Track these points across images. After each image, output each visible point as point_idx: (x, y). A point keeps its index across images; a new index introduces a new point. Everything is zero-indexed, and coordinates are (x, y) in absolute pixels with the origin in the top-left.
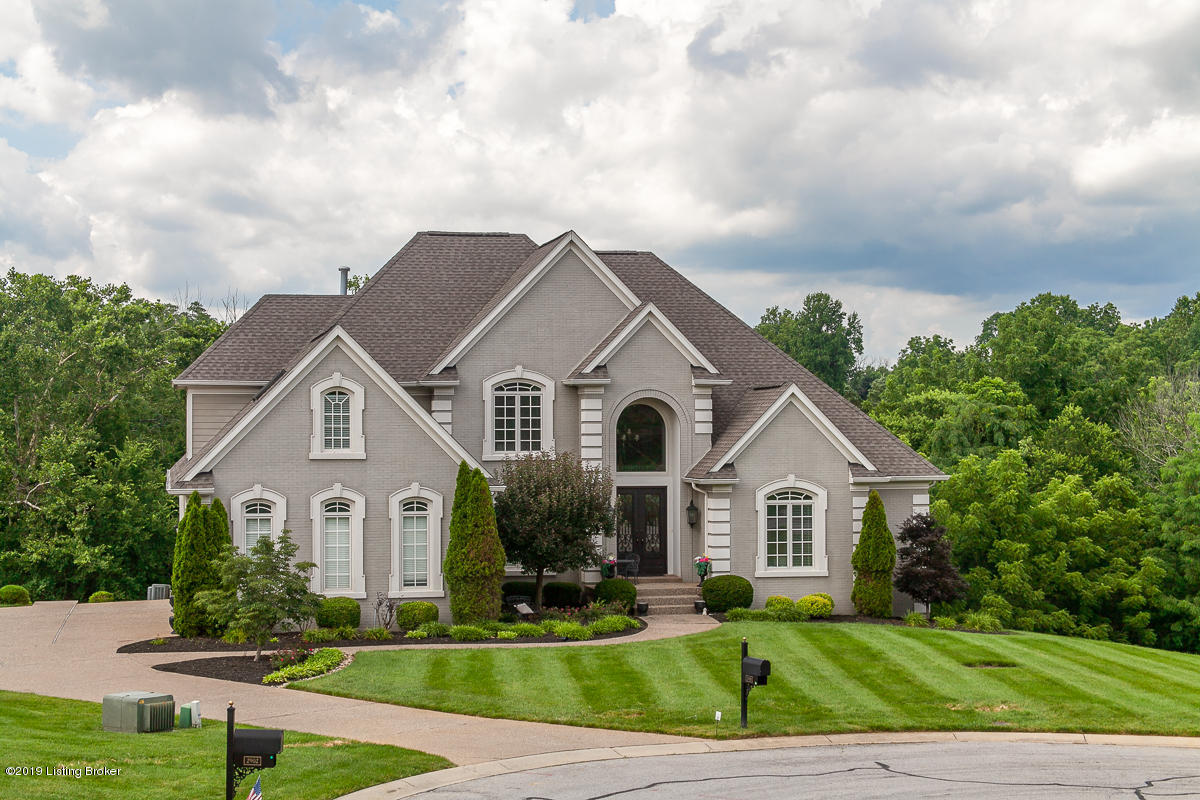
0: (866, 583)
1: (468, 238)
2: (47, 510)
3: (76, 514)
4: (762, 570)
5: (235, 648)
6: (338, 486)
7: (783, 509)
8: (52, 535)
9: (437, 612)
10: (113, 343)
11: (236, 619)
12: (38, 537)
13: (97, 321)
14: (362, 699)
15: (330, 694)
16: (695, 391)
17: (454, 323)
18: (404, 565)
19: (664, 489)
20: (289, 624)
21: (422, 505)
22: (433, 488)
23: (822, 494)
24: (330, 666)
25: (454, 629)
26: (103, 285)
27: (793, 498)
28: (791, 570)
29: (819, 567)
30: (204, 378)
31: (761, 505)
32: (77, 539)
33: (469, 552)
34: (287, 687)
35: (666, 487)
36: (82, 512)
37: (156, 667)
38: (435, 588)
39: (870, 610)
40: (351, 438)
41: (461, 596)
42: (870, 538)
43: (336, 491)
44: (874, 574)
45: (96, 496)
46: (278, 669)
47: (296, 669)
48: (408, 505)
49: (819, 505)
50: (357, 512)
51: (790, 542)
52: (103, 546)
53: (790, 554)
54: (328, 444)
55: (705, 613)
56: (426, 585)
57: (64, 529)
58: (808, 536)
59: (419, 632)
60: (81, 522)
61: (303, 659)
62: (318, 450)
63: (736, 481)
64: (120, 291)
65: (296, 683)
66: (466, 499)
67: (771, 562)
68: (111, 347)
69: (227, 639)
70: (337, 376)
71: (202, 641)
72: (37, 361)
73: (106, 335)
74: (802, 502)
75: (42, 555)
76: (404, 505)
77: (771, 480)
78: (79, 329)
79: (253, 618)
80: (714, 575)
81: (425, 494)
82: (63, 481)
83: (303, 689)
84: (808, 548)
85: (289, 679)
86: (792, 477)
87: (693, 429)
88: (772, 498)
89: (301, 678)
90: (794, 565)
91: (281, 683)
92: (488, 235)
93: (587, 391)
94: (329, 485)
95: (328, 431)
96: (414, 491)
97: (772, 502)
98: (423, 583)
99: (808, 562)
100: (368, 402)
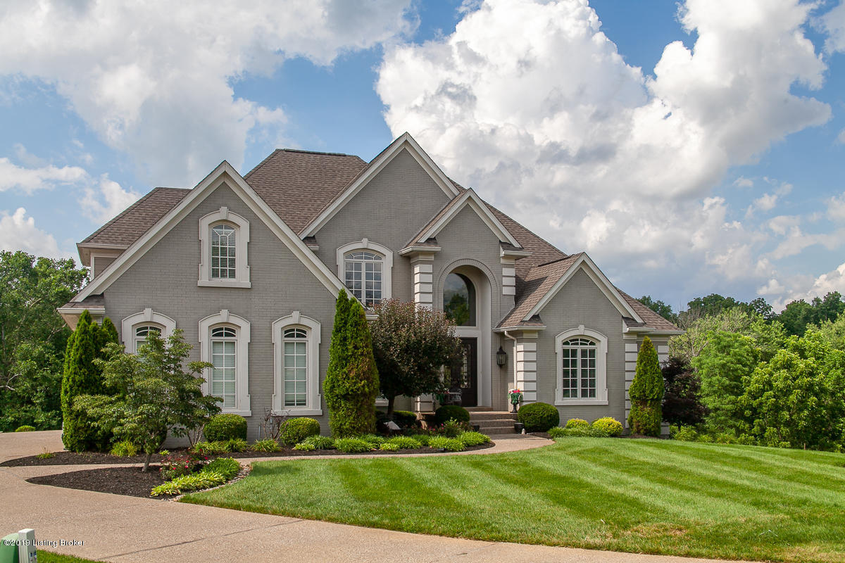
0: (642, 410)
1: (315, 155)
2: (19, 391)
3: (37, 392)
4: (560, 400)
5: (123, 460)
6: (224, 312)
7: (574, 352)
8: (22, 405)
9: (319, 428)
10: (62, 290)
11: (121, 425)
12: (13, 407)
13: (53, 277)
14: (283, 514)
15: (238, 508)
16: (502, 261)
17: (309, 210)
18: (287, 385)
19: (475, 340)
20: (182, 429)
21: (302, 333)
22: (311, 316)
23: (604, 340)
24: (228, 476)
25: (338, 442)
26: (58, 260)
27: (581, 344)
28: (579, 400)
29: (601, 397)
30: (104, 242)
31: (559, 348)
32: (39, 408)
33: (350, 371)
34: (181, 501)
35: (476, 338)
36: (41, 391)
37: (31, 481)
38: (313, 406)
39: (645, 430)
40: (237, 268)
41: (341, 413)
42: (646, 373)
43: (223, 317)
44: (649, 402)
45: (50, 381)
46: (170, 480)
47: (190, 480)
48: (288, 332)
49: (601, 350)
50: (243, 337)
51: (579, 378)
52: (54, 412)
53: (579, 388)
54: (215, 274)
55: (523, 433)
56: (305, 404)
57: (30, 402)
58: (593, 373)
59: (307, 444)
60: (41, 397)
61: (198, 469)
62: (205, 279)
63: (543, 327)
64: (68, 263)
65: (192, 495)
66: (346, 323)
67: (566, 393)
68: (61, 292)
69: (117, 451)
70: (224, 209)
71: (91, 455)
72: (15, 301)
73: (57, 286)
74: (588, 347)
75: (15, 418)
76: (286, 332)
77: (567, 329)
78: (42, 281)
79: (141, 422)
80: (524, 404)
81: (305, 321)
82: (29, 372)
83: (203, 502)
84: (593, 383)
85: (183, 490)
86: (582, 327)
87: (501, 291)
88: (566, 343)
89: (198, 489)
90: (582, 396)
91: (174, 495)
92: (330, 154)
93: (421, 258)
94: (217, 311)
95: (215, 262)
96: (294, 318)
97: (566, 347)
98: (302, 403)
99: (593, 394)
100: (252, 236)
